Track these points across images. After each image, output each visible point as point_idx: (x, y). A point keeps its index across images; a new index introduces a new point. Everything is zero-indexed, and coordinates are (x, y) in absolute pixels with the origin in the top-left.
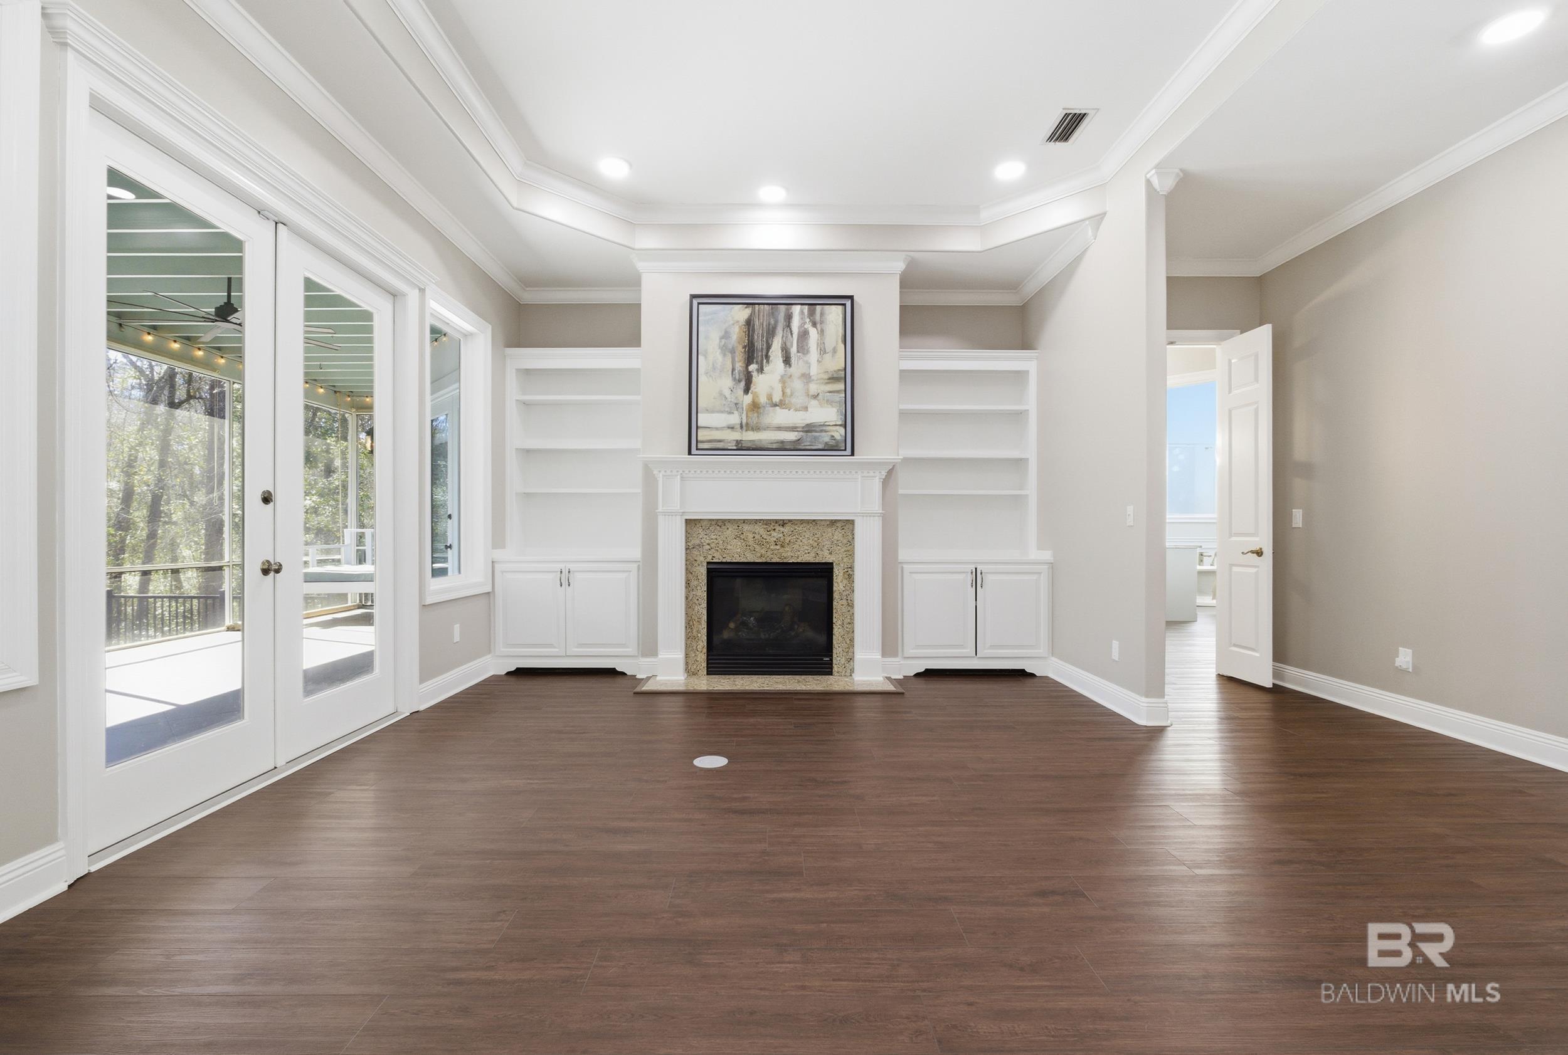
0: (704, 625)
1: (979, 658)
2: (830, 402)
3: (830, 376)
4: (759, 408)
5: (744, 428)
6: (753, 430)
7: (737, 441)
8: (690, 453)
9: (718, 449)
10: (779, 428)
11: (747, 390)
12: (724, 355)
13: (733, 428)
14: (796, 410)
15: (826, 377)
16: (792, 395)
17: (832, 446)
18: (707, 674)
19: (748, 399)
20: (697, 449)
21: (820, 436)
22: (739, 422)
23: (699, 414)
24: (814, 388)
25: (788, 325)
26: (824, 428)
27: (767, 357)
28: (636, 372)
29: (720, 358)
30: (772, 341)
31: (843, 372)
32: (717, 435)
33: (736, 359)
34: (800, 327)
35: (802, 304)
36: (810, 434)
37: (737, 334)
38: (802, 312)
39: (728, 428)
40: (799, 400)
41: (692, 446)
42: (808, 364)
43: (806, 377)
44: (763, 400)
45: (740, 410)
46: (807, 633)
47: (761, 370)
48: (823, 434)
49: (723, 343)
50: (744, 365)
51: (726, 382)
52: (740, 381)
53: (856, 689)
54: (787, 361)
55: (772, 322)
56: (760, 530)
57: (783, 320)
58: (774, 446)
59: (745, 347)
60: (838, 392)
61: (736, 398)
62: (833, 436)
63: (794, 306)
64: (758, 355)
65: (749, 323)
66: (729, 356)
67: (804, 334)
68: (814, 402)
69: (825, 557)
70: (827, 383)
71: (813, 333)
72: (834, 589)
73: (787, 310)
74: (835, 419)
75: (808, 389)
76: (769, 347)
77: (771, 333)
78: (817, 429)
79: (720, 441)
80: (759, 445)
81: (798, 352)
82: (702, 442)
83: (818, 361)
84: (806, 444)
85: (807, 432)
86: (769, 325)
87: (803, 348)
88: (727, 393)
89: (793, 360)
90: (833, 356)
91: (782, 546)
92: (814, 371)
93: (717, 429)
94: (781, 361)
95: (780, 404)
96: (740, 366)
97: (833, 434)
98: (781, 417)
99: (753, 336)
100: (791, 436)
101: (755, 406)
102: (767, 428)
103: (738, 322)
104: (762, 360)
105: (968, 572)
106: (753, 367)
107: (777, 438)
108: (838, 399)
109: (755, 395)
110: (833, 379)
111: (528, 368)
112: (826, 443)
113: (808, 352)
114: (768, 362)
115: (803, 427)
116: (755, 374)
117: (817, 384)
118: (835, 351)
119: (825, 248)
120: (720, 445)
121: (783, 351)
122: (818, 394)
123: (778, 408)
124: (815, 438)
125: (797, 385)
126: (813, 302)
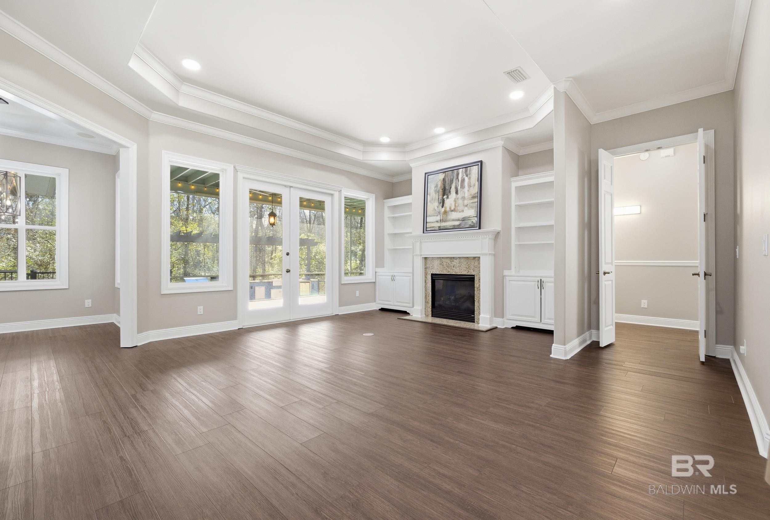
0: (430, 298)
1: (542, 323)
2: (472, 207)
3: (472, 196)
4: (447, 213)
5: (441, 221)
6: (444, 222)
7: (439, 226)
8: (423, 233)
9: (434, 230)
10: (453, 220)
11: (443, 206)
12: (436, 194)
13: (438, 222)
14: (460, 212)
15: (471, 197)
16: (458, 206)
17: (472, 226)
18: (432, 317)
19: (443, 210)
20: (426, 231)
21: (467, 222)
22: (440, 219)
23: (427, 218)
24: (466, 202)
25: (458, 178)
26: (470, 219)
27: (450, 192)
28: (410, 204)
29: (434, 195)
30: (452, 185)
31: (477, 194)
32: (433, 225)
33: (440, 194)
34: (462, 178)
35: (463, 168)
36: (464, 221)
37: (440, 184)
38: (462, 171)
39: (436, 222)
40: (460, 208)
41: (425, 229)
42: (464, 192)
43: (463, 198)
44: (448, 209)
45: (440, 214)
46: (467, 304)
47: (448, 198)
48: (469, 221)
49: (435, 189)
50: (442, 197)
51: (436, 204)
52: (440, 203)
53: (480, 329)
54: (457, 193)
55: (452, 177)
56: (448, 261)
57: (456, 176)
58: (451, 227)
59: (442, 189)
60: (475, 202)
61: (439, 210)
62: (472, 222)
63: (460, 170)
64: (447, 191)
65: (444, 180)
66: (437, 194)
67: (463, 180)
68: (466, 208)
69: (472, 272)
70: (471, 199)
71: (466, 179)
72: (475, 286)
73: (457, 171)
74: (473, 214)
75: (464, 203)
76: (451, 188)
77: (452, 182)
78: (467, 219)
79: (433, 227)
80: (446, 228)
81: (461, 188)
82: (428, 228)
83: (468, 190)
84: (462, 226)
85: (463, 221)
86: (451, 178)
87: (463, 187)
88: (436, 208)
89: (459, 192)
90: (474, 188)
91: (456, 268)
92: (466, 195)
93: (433, 222)
94: (455, 192)
95: (454, 210)
96: (441, 197)
97: (473, 221)
98: (454, 215)
99: (445, 185)
100: (457, 223)
101: (445, 212)
102: (449, 221)
103: (440, 180)
104: (448, 194)
105: (536, 281)
106: (445, 197)
107: (452, 224)
108: (475, 206)
109: (446, 208)
110: (474, 197)
111: (395, 205)
112: (470, 225)
113: (464, 187)
114: (450, 194)
115: (462, 219)
116: (445, 200)
117: (467, 200)
118: (474, 185)
119: (474, 142)
120: (433, 229)
121: (455, 188)
122: (468, 205)
123: (453, 212)
124: (466, 223)
125: (460, 202)
126: (466, 167)
